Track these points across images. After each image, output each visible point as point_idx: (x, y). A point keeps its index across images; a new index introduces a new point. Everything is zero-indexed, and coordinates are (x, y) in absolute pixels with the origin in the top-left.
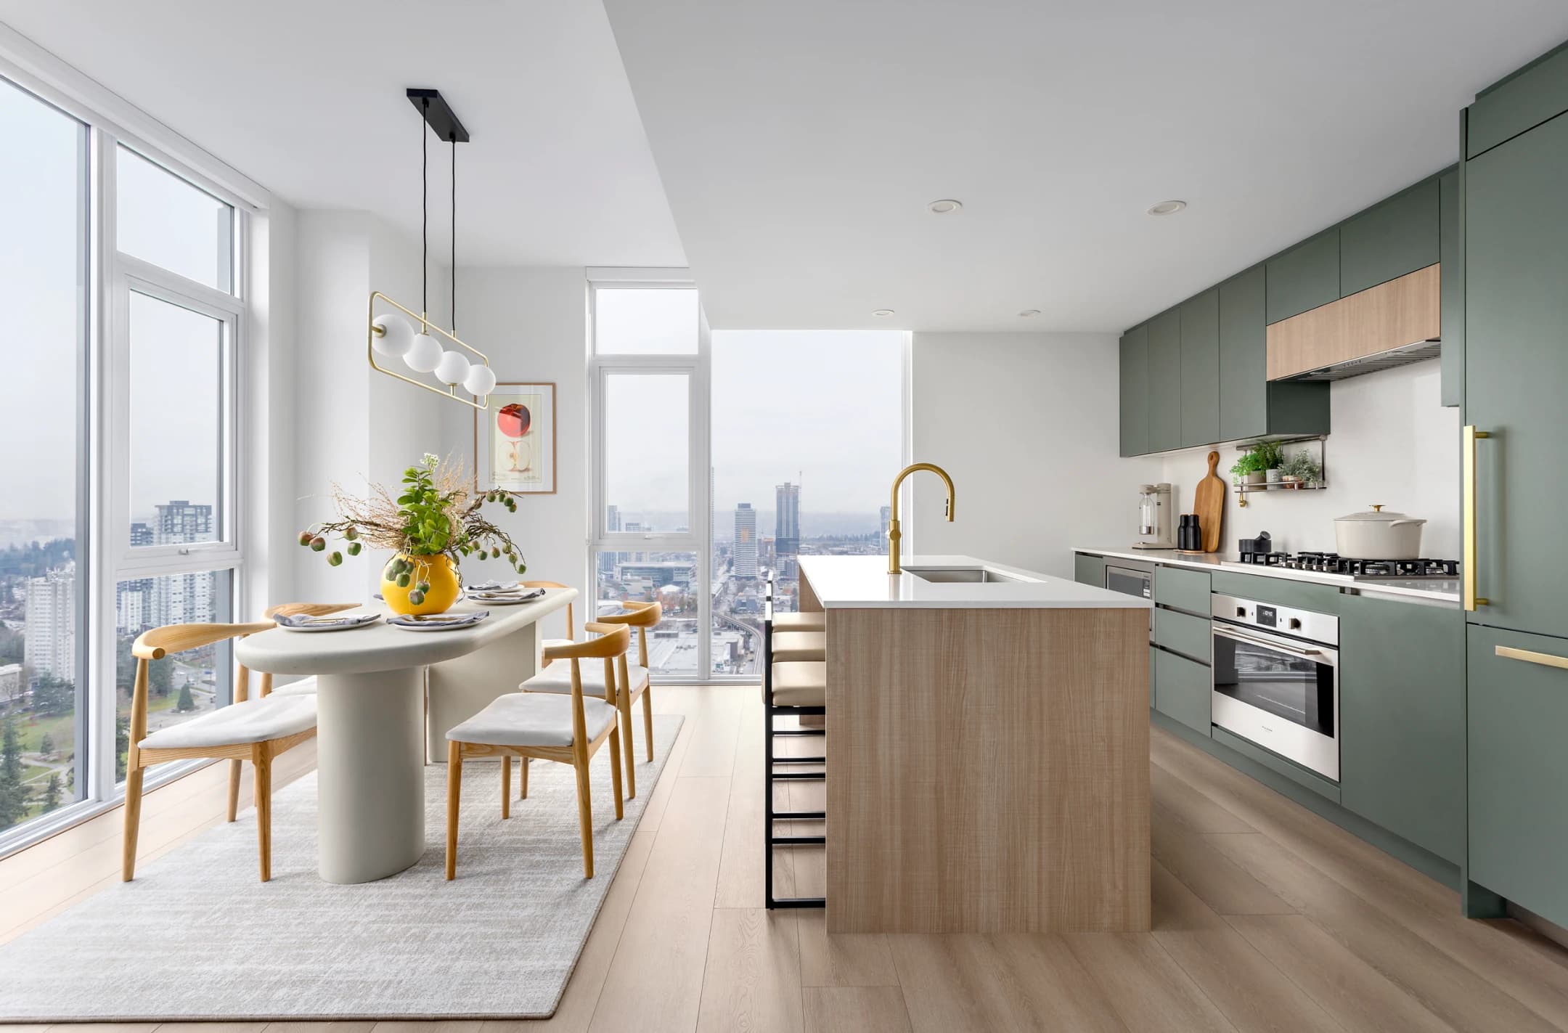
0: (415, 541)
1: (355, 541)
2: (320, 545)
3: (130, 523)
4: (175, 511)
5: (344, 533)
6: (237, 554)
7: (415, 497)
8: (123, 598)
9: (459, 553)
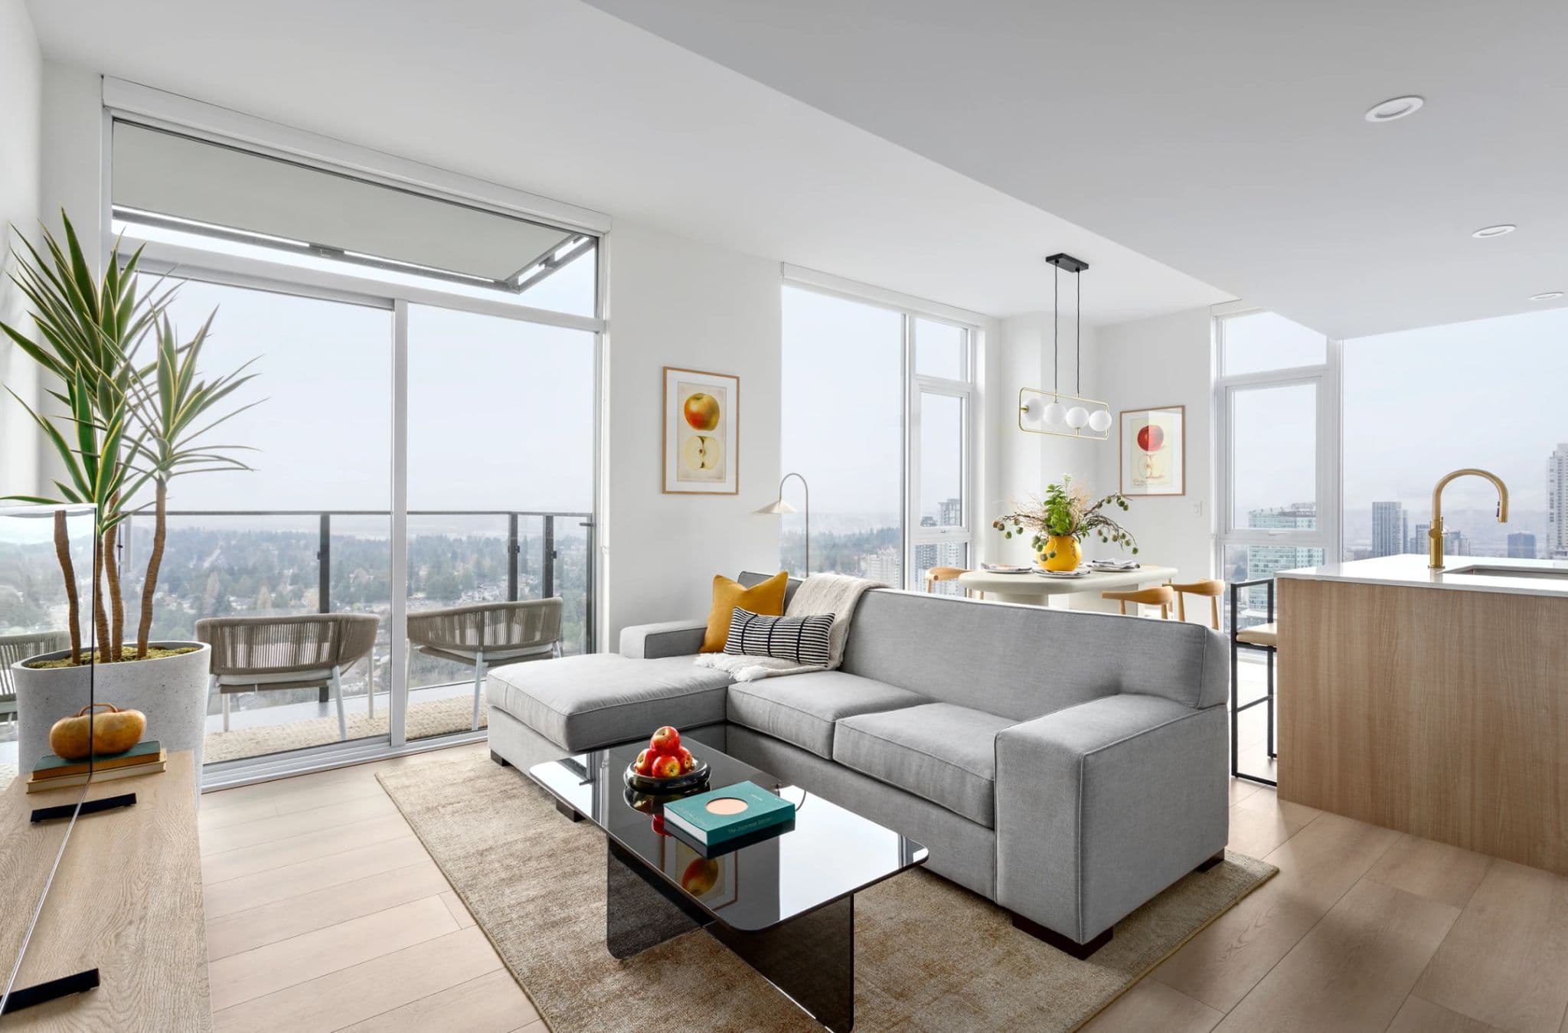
0: (1049, 527)
1: (1020, 526)
2: (1002, 528)
3: (921, 516)
4: (951, 507)
5: (1013, 521)
6: (969, 534)
7: (1052, 502)
8: (919, 575)
9: (1081, 537)
